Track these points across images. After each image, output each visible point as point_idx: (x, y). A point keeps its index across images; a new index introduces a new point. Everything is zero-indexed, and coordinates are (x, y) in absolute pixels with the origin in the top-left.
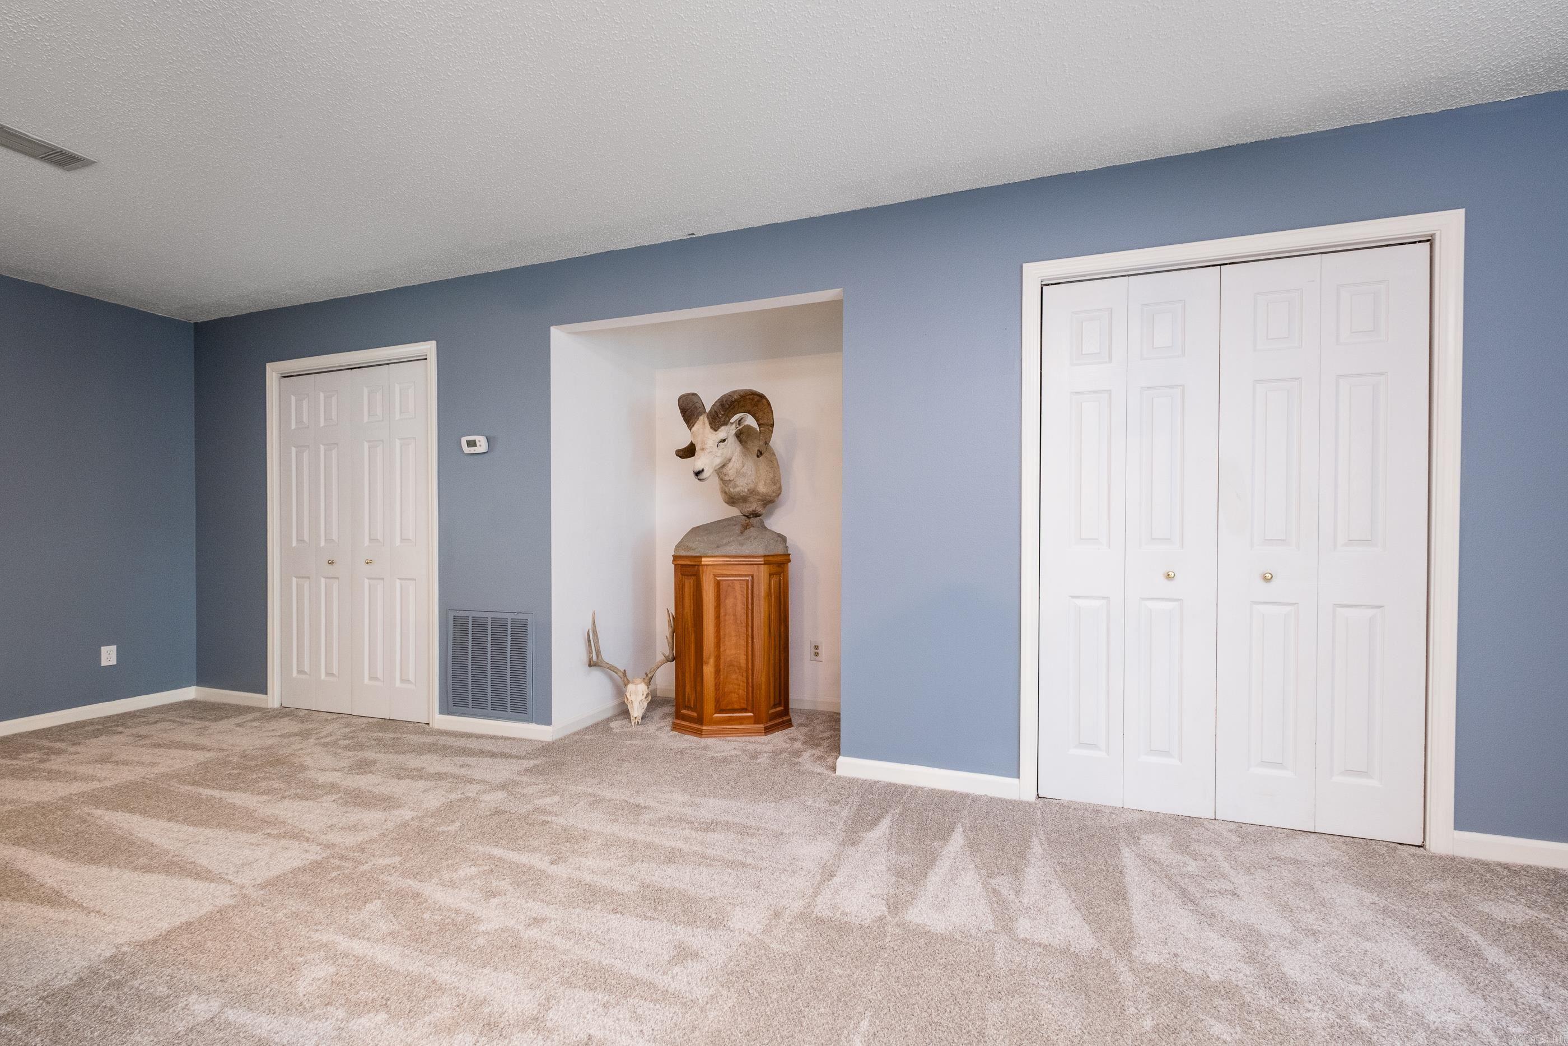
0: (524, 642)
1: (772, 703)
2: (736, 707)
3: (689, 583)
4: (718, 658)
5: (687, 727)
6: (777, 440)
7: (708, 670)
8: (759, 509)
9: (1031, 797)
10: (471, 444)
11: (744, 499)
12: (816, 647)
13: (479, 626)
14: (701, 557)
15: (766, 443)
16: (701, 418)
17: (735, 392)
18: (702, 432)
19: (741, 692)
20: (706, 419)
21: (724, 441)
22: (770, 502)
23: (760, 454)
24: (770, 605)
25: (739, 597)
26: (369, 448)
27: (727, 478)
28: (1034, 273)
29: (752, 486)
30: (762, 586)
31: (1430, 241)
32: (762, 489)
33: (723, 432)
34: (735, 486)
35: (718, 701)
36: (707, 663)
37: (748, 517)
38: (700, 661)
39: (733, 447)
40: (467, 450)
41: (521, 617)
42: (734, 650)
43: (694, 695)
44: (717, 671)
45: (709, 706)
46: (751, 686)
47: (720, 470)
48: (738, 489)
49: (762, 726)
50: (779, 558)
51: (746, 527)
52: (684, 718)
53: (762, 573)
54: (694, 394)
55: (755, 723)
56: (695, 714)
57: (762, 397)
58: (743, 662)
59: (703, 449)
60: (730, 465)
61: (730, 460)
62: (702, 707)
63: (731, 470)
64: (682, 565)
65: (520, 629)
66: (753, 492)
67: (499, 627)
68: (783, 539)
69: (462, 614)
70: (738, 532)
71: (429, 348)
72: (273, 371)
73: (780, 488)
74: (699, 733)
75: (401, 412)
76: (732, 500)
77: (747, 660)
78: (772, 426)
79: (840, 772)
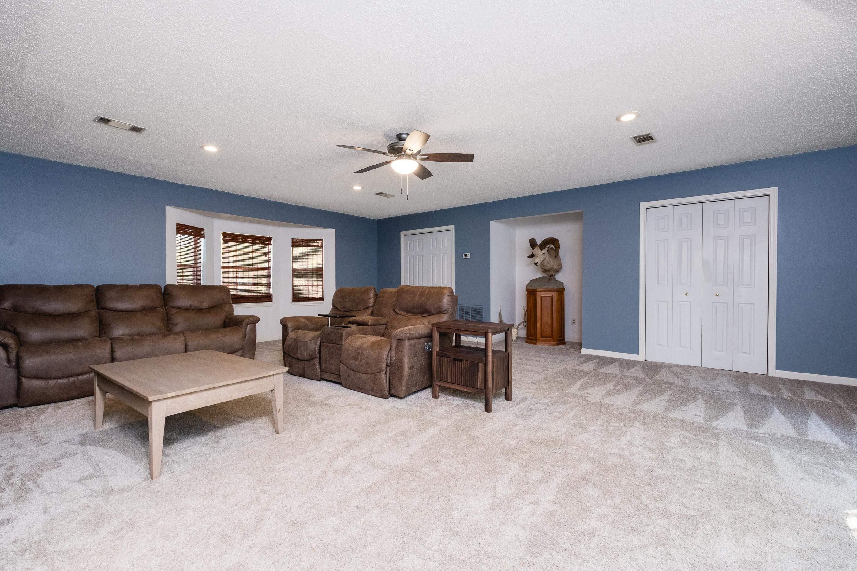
0: (482, 314)
1: (559, 336)
2: (547, 336)
3: (532, 298)
4: (542, 321)
5: (531, 342)
6: (561, 252)
7: (538, 324)
8: (554, 274)
9: (643, 360)
10: (466, 255)
11: (549, 271)
12: (574, 320)
13: (468, 309)
14: (536, 289)
15: (558, 253)
16: (537, 247)
17: (548, 238)
18: (537, 251)
19: (549, 332)
20: (538, 247)
21: (544, 253)
22: (557, 271)
23: (555, 257)
24: (558, 305)
25: (548, 302)
26: (432, 257)
27: (544, 265)
28: (643, 206)
29: (552, 266)
30: (555, 299)
31: (769, 196)
32: (555, 267)
33: (543, 251)
34: (547, 267)
35: (541, 334)
36: (538, 322)
37: (550, 276)
38: (536, 322)
39: (547, 256)
40: (464, 257)
41: (480, 307)
42: (547, 318)
43: (533, 332)
44: (541, 325)
45: (539, 336)
46: (552, 330)
47: (542, 263)
48: (547, 268)
49: (556, 343)
50: (562, 290)
51: (549, 280)
52: (530, 339)
53: (555, 294)
54: (534, 239)
55: (553, 342)
56: (534, 338)
57: (556, 239)
58: (550, 322)
59: (537, 256)
60: (546, 260)
61: (545, 259)
62: (536, 336)
63: (546, 262)
64: (530, 292)
65: (481, 310)
66: (552, 268)
67: (474, 310)
68: (562, 283)
69: (462, 306)
70: (547, 281)
71: (452, 227)
72: (402, 234)
73: (561, 267)
74: (535, 344)
75: (442, 246)
76: (545, 271)
77: (551, 321)
78: (559, 248)
79: (581, 353)
